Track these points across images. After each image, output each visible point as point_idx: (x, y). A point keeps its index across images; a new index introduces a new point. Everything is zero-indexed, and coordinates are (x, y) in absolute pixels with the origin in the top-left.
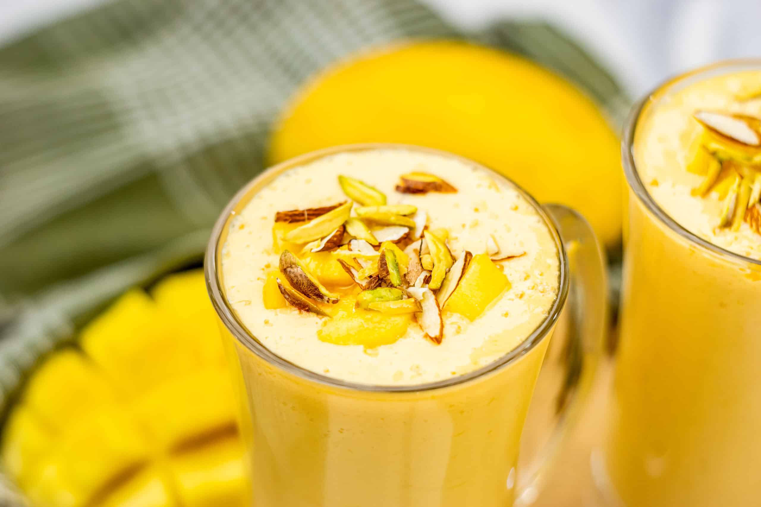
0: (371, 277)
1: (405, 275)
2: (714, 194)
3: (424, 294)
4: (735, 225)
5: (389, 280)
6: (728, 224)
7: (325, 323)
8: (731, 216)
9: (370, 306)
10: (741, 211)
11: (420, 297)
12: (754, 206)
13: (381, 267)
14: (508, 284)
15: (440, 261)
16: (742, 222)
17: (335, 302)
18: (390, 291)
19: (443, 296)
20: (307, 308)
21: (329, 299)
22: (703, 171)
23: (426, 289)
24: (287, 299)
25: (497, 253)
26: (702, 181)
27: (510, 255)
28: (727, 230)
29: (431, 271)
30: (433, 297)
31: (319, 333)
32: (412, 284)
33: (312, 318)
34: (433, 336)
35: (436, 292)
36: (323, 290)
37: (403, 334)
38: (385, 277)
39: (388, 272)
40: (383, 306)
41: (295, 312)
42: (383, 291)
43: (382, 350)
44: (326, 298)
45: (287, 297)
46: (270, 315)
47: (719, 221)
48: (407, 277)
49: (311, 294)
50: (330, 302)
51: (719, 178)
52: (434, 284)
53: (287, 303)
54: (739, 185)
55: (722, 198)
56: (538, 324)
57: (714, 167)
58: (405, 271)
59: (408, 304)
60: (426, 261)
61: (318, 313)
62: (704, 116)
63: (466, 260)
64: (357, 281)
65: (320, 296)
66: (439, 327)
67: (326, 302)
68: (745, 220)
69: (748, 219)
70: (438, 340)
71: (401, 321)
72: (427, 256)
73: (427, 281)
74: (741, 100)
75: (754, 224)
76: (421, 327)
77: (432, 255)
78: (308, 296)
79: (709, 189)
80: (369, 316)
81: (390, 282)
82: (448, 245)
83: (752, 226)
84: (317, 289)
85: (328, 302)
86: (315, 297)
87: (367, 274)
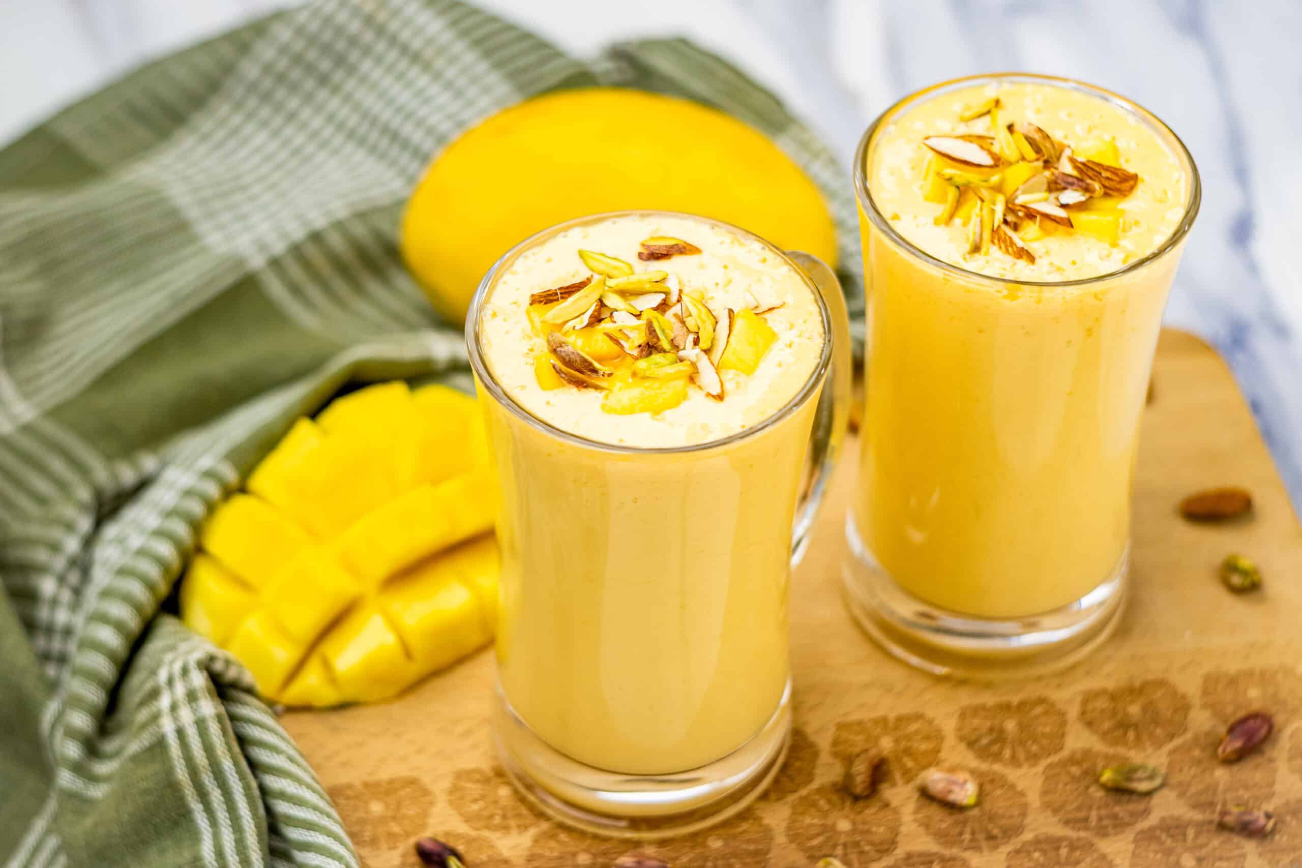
0: (640, 346)
1: (672, 340)
2: (957, 221)
3: (697, 355)
4: (984, 249)
5: (661, 345)
6: (976, 249)
7: (606, 397)
8: (978, 240)
9: (647, 374)
10: (987, 235)
11: (694, 359)
12: (999, 226)
13: (650, 334)
14: (774, 336)
15: (704, 322)
16: (990, 245)
17: (610, 375)
18: (664, 357)
19: (716, 355)
20: (585, 385)
21: (604, 373)
22: (942, 199)
23: (697, 350)
24: (563, 378)
25: (757, 307)
26: (942, 210)
27: (770, 307)
28: (976, 255)
29: (698, 333)
30: (706, 357)
31: (604, 407)
32: (682, 347)
33: (590, 393)
34: (715, 393)
35: (707, 351)
36: (597, 365)
37: (685, 397)
38: (656, 344)
39: (658, 338)
40: (660, 372)
41: (574, 390)
42: (656, 357)
43: (668, 413)
44: (601, 373)
45: (563, 376)
46: (549, 395)
47: (968, 247)
48: (674, 342)
49: (585, 371)
50: (606, 375)
51: (959, 203)
52: (704, 344)
53: (565, 382)
54: (981, 210)
55: (965, 224)
56: (812, 370)
57: (952, 193)
58: (672, 336)
59: (684, 367)
60: (691, 323)
61: (597, 387)
62: (933, 142)
63: (730, 318)
64: (628, 351)
65: (595, 371)
66: (719, 385)
67: (601, 376)
68: (993, 242)
69: (996, 241)
70: (720, 397)
71: (681, 384)
72: (690, 318)
73: (696, 342)
74: (966, 120)
75: (1003, 245)
76: (700, 387)
77: (694, 316)
78: (582, 373)
79: (951, 216)
80: (647, 383)
81: (663, 348)
82: (706, 305)
83: (1000, 247)
84: (591, 364)
85: (603, 376)
86: (589, 373)
87: (637, 344)
